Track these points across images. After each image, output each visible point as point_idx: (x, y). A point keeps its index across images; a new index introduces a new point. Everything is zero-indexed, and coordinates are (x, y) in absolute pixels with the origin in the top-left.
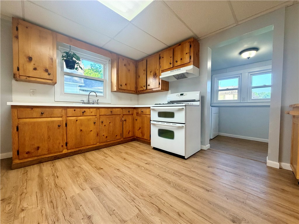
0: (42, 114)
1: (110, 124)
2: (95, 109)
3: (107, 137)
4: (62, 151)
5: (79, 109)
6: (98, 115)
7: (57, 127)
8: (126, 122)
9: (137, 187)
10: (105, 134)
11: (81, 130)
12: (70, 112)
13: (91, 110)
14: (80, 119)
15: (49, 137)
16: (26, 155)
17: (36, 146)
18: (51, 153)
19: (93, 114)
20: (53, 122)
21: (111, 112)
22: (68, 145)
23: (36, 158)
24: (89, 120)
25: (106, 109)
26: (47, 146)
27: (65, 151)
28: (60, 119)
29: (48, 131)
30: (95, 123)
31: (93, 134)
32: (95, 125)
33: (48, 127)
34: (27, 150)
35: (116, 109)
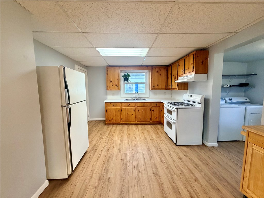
0: (113, 105)
1: (143, 112)
2: (134, 103)
3: (141, 119)
4: (120, 122)
5: (127, 103)
6: (136, 106)
7: (118, 111)
8: (154, 111)
9: (135, 146)
10: (140, 117)
11: (128, 114)
12: (123, 105)
13: (133, 103)
14: (127, 108)
15: (115, 115)
16: (109, 121)
17: (112, 118)
18: (116, 122)
19: (134, 106)
20: (117, 109)
21: (144, 105)
22: (122, 120)
23: (112, 123)
24: (131, 109)
25: (141, 103)
26: (115, 119)
27: (121, 122)
28: (119, 108)
29: (115, 113)
30: (134, 111)
31: (133, 116)
32: (134, 112)
33: (115, 111)
34: (109, 119)
35: (147, 103)
